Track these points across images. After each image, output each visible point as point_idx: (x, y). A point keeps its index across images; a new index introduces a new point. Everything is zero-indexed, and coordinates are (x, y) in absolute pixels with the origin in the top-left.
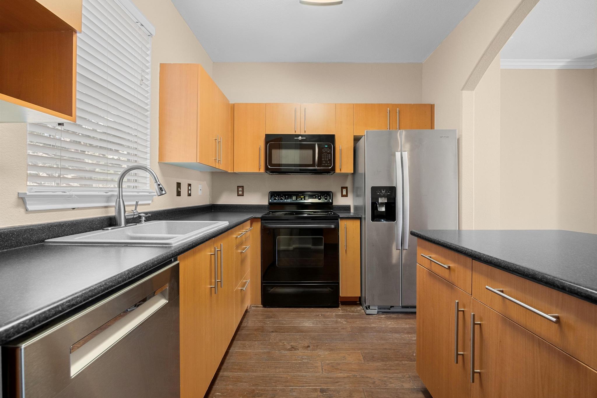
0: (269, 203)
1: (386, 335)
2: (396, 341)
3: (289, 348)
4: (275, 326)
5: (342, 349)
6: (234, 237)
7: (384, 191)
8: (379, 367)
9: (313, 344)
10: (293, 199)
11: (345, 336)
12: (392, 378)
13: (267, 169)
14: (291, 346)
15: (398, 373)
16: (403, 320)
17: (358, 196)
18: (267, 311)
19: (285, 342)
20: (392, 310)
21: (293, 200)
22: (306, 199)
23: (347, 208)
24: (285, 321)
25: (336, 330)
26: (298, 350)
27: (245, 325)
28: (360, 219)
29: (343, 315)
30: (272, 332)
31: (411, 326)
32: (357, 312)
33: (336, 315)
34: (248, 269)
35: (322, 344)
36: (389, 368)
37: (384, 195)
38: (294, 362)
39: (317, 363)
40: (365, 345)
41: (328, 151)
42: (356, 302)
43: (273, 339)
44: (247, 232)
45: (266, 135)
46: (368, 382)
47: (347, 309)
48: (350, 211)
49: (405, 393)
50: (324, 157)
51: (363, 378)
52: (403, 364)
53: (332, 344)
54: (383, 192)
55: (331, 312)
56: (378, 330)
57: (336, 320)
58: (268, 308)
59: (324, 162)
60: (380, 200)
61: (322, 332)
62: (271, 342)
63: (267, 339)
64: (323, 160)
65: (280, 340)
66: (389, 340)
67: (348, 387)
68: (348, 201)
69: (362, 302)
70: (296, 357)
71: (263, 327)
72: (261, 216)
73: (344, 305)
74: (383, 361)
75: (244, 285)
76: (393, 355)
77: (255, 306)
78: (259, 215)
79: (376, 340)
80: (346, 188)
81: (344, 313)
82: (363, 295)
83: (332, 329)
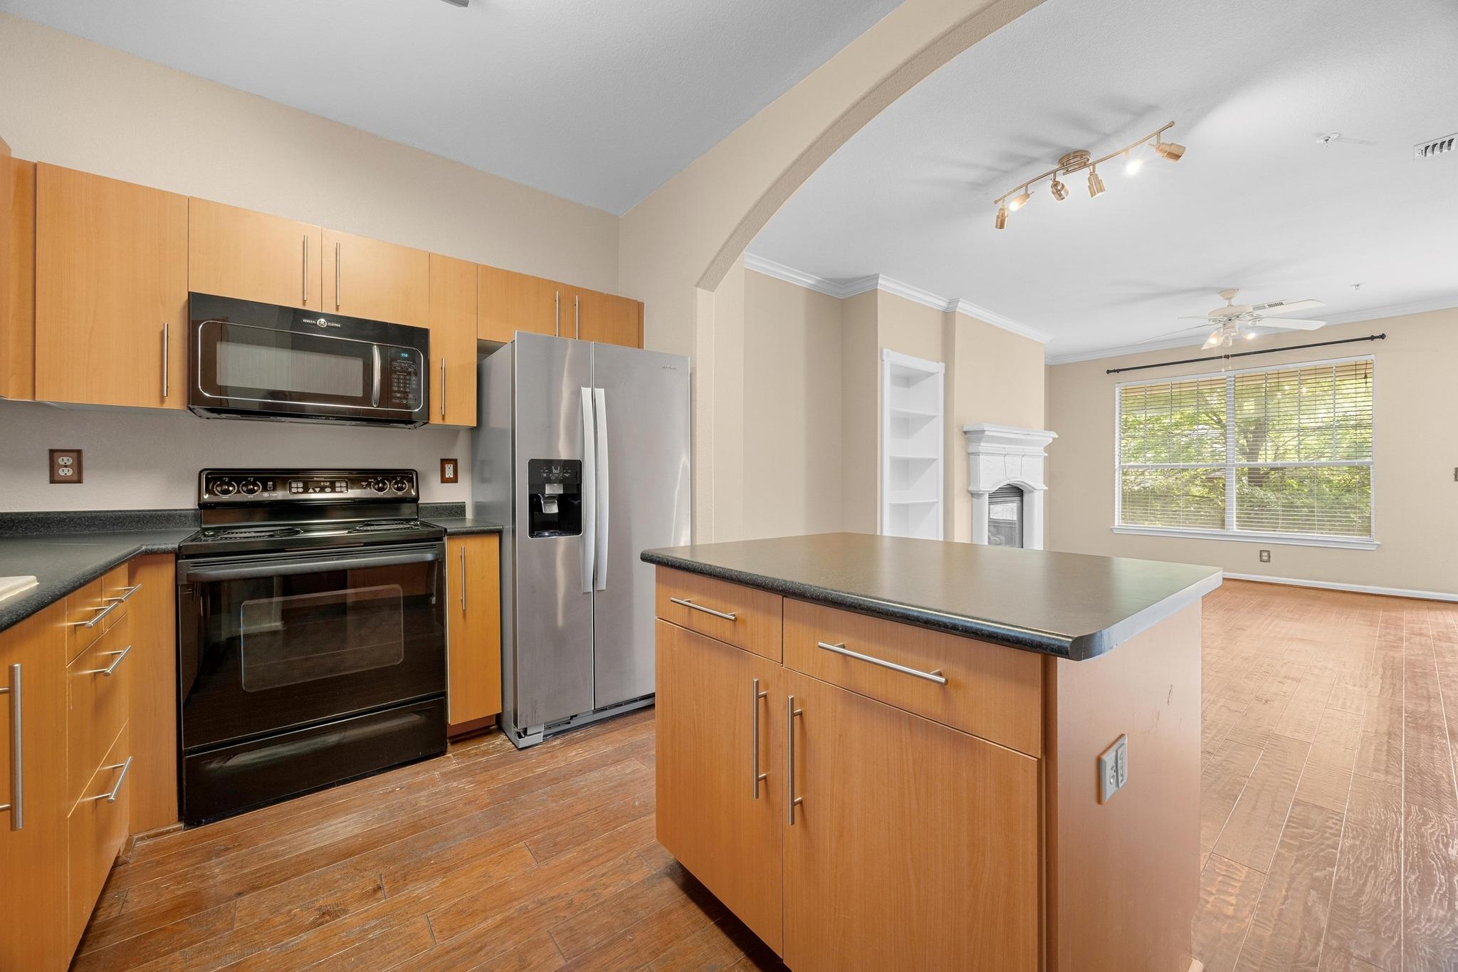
0: (199, 505)
1: (571, 782)
2: (595, 788)
3: (311, 919)
4: (246, 875)
5: (477, 855)
6: (64, 628)
7: (556, 469)
8: (574, 860)
9: (391, 877)
10: (294, 490)
11: (478, 821)
12: (606, 873)
13: (193, 399)
14: (319, 909)
15: (615, 858)
16: (599, 738)
17: (484, 480)
18: (205, 836)
19: (292, 907)
20: (574, 723)
21: (294, 493)
22: (338, 489)
23: (456, 511)
24: (283, 843)
25: (451, 813)
26: (345, 911)
27: (114, 914)
28: (499, 533)
29: (461, 769)
30: (240, 894)
31: (617, 745)
32: (495, 750)
33: (444, 775)
34: (122, 726)
35: (419, 866)
36: (595, 854)
37: (557, 478)
38: (336, 956)
39: (415, 923)
40: (531, 822)
41: (410, 366)
42: (492, 726)
43: (247, 915)
44: (121, 601)
45: (192, 296)
46: (556, 908)
47: (468, 751)
48: (465, 516)
49: (637, 895)
50: (399, 383)
51: (542, 904)
52: (621, 832)
53: (446, 853)
54: (555, 471)
55: (427, 771)
56: (552, 777)
57: (447, 788)
58: (206, 823)
59: (399, 395)
60: (549, 490)
61: (412, 834)
62: (237, 931)
63: (219, 925)
64: (395, 389)
65: (275, 910)
66: (583, 790)
67: (509, 946)
68: (460, 493)
69: (504, 725)
70: (341, 937)
71: (195, 893)
72: (177, 546)
73: (459, 744)
74: (579, 845)
75: (106, 782)
76: (598, 821)
77: (153, 832)
78: (172, 543)
79: (553, 801)
80: (454, 462)
81: (463, 763)
82: (509, 707)
83: (438, 814)
